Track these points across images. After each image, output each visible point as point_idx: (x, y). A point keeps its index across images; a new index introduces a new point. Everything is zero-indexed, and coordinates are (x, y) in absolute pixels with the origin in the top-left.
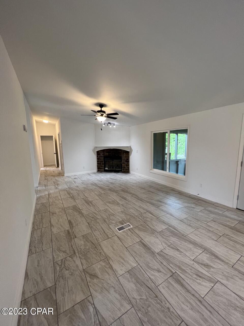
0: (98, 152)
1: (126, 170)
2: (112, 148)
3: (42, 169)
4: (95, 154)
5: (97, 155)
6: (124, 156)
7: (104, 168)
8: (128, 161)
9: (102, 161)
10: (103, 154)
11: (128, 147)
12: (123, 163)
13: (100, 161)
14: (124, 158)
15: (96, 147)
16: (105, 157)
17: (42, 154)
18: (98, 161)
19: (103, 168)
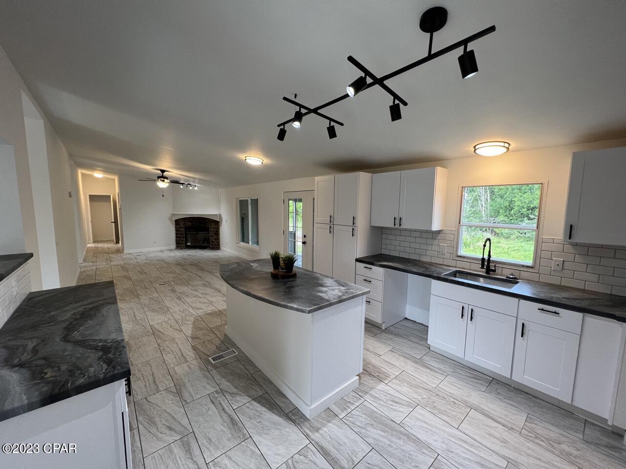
0: (176, 221)
1: (215, 245)
2: (196, 216)
3: (89, 245)
4: (172, 223)
5: (176, 225)
6: (212, 228)
7: (186, 243)
8: (217, 233)
9: (182, 234)
10: (184, 225)
11: (216, 215)
12: (211, 236)
13: (180, 234)
14: (212, 230)
15: (174, 214)
16: (187, 228)
17: (90, 223)
18: (176, 234)
19: (183, 244)
